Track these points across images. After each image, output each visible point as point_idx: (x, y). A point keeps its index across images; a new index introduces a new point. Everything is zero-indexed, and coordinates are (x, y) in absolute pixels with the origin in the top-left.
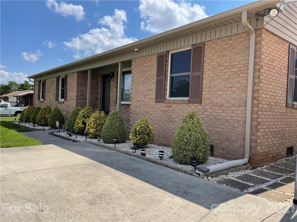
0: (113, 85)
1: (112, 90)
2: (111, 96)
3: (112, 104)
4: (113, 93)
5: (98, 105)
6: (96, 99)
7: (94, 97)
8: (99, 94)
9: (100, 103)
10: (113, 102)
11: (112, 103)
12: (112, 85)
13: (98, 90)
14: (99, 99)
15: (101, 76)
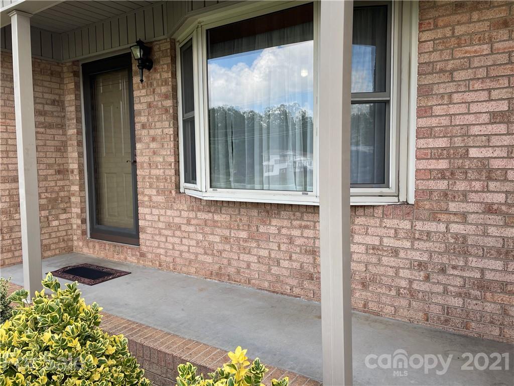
0: (150, 105)
1: (144, 132)
2: (146, 159)
3: (150, 197)
4: (153, 145)
5: (73, 199)
6: (59, 172)
7: (49, 166)
8: (70, 149)
9: (82, 189)
10: (157, 188)
11: (154, 192)
12: (145, 106)
13: (64, 134)
14: (76, 172)
15: (75, 68)
